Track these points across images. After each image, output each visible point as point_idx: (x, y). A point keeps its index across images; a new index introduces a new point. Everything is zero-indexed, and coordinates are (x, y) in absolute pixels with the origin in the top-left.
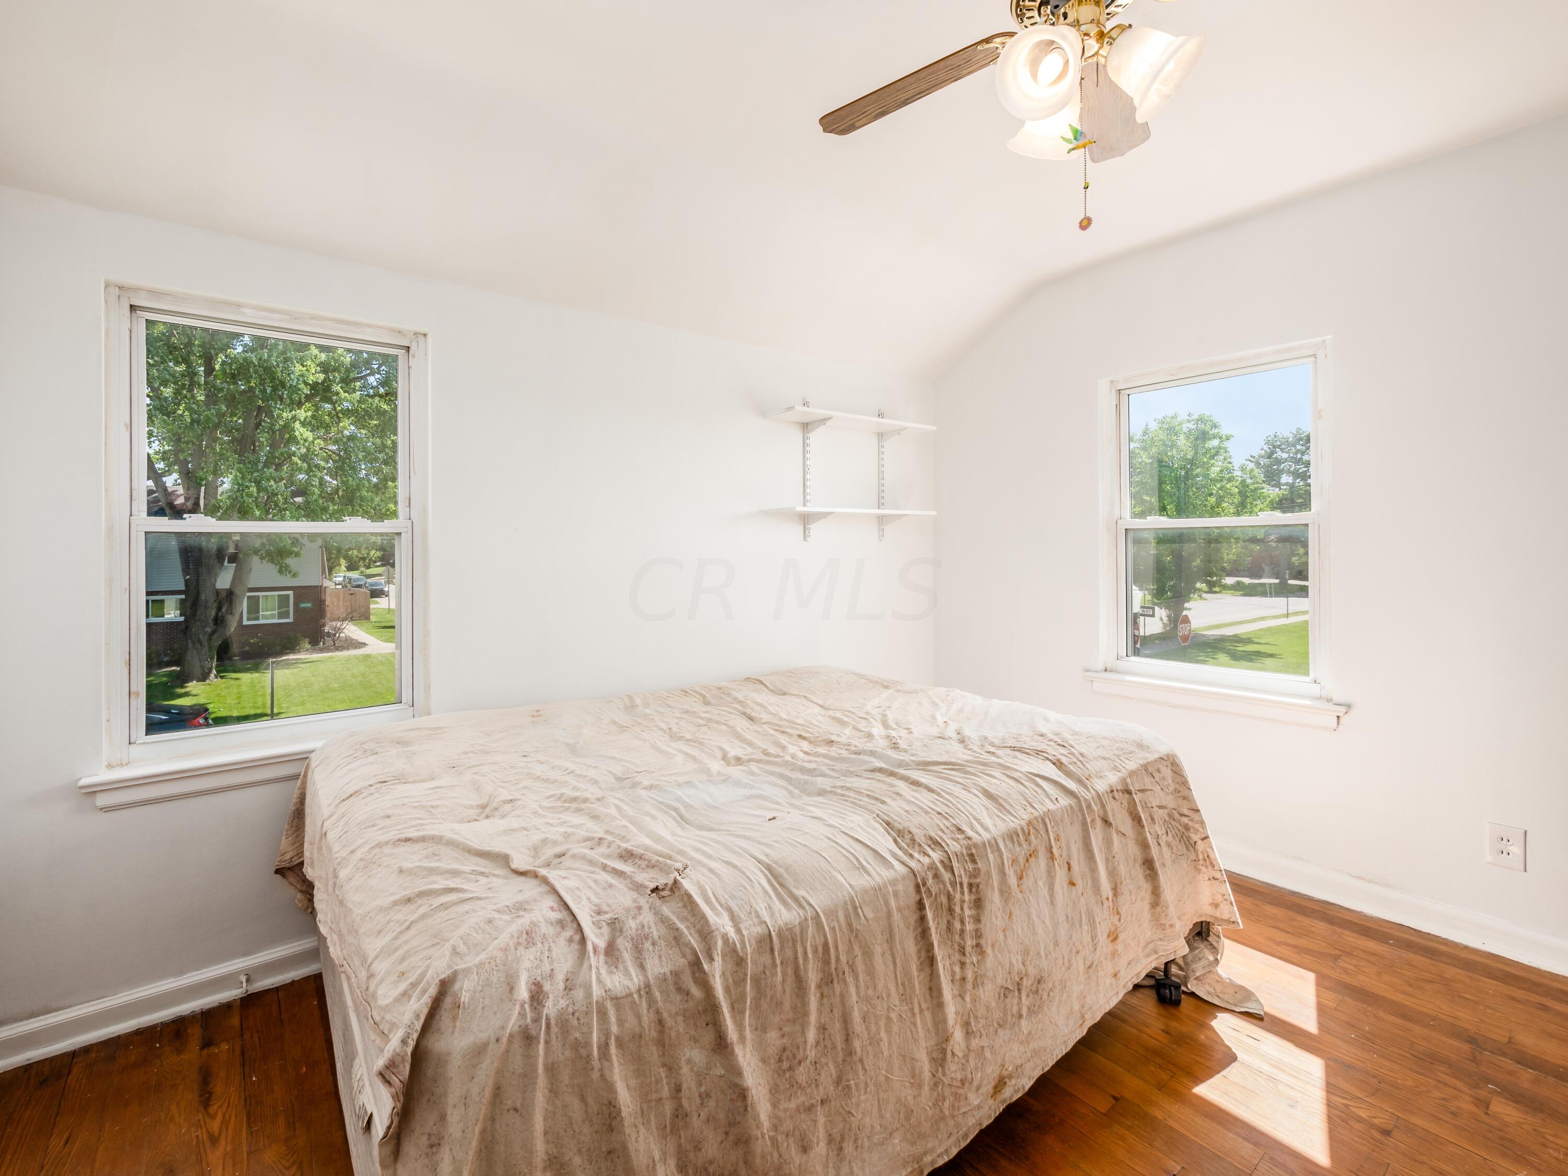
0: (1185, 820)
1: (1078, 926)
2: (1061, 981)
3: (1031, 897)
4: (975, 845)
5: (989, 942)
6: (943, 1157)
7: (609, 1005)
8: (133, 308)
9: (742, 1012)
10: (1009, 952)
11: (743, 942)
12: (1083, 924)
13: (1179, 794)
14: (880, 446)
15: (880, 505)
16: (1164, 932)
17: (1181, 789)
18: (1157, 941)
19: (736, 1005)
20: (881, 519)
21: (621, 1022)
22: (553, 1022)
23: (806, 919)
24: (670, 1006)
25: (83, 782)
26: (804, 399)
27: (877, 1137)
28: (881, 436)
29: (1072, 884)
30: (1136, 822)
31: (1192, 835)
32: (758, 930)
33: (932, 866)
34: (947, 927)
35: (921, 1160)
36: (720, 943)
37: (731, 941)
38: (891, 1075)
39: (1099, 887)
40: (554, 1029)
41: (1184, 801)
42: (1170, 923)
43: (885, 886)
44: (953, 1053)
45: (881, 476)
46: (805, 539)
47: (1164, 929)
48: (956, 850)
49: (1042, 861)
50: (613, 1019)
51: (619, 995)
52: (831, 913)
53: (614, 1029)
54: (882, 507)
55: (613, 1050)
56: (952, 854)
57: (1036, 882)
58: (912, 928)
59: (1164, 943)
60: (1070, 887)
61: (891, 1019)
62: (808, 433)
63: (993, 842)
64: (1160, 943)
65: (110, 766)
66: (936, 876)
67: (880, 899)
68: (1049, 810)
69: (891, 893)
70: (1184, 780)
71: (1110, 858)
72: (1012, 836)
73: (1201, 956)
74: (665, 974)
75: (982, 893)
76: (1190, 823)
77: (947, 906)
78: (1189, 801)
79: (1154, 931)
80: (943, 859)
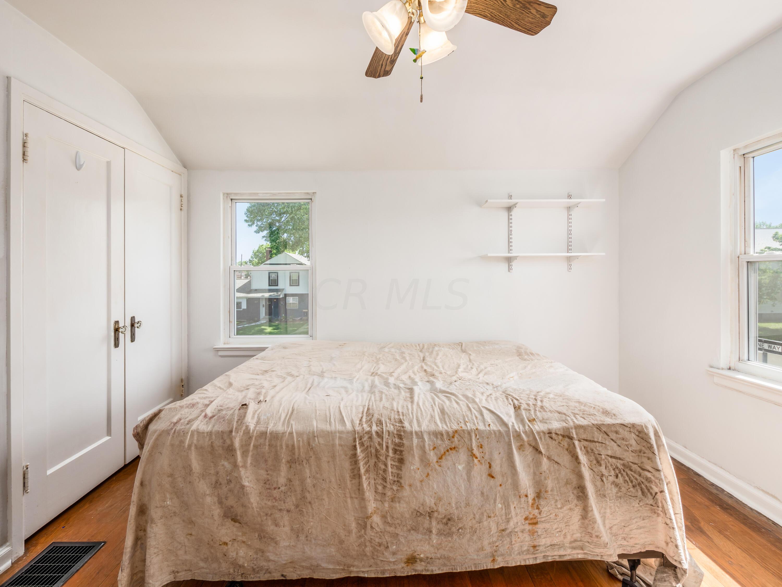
0: (649, 475)
1: (492, 501)
2: (472, 527)
3: (448, 471)
4: (404, 431)
5: (407, 483)
6: (365, 574)
7: (195, 433)
8: (232, 199)
9: (247, 456)
10: (424, 494)
11: (253, 431)
12: (497, 502)
13: (645, 455)
14: (569, 215)
15: (569, 250)
16: (592, 539)
17: (646, 452)
18: (585, 542)
19: (245, 453)
20: (569, 259)
21: (198, 440)
22: (176, 431)
23: (286, 433)
24: (217, 443)
25: (214, 347)
26: (509, 194)
27: (320, 542)
28: (569, 208)
29: (491, 476)
30: (574, 459)
31: (654, 487)
32: (263, 429)
33: (369, 433)
34: (374, 465)
35: (350, 567)
36: (244, 428)
37: (249, 429)
38: (330, 517)
39: (517, 486)
40: (176, 434)
41: (648, 461)
42: (597, 534)
43: (335, 432)
44: (372, 527)
45: (569, 232)
46: (509, 271)
47: (591, 537)
48: (390, 430)
49: (463, 456)
50: (195, 438)
51: (200, 432)
52: (300, 434)
53: (195, 442)
54: (569, 251)
55: (193, 448)
56: (386, 431)
57: (454, 464)
58: (348, 456)
59: (591, 546)
60: (489, 477)
61: (331, 493)
62: (510, 212)
63: (420, 434)
64: (587, 544)
65: (225, 344)
66: (370, 438)
67: (330, 437)
68: (477, 429)
69: (337, 437)
70: (649, 445)
71: (537, 473)
72: (438, 434)
73: (667, 579)
74: (219, 431)
75: (404, 456)
76: (653, 478)
77: (375, 453)
78: (652, 461)
79: (583, 535)
80: (378, 431)
